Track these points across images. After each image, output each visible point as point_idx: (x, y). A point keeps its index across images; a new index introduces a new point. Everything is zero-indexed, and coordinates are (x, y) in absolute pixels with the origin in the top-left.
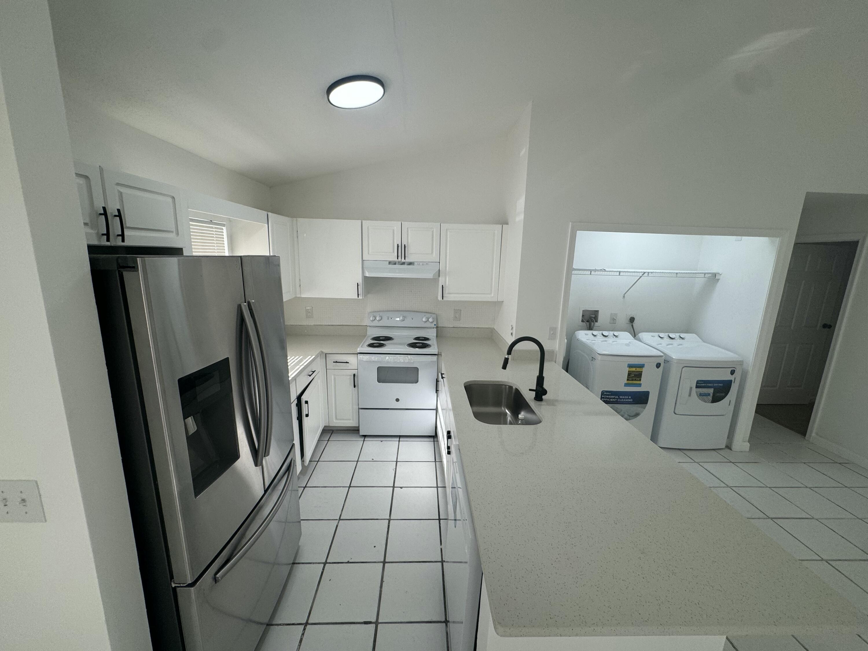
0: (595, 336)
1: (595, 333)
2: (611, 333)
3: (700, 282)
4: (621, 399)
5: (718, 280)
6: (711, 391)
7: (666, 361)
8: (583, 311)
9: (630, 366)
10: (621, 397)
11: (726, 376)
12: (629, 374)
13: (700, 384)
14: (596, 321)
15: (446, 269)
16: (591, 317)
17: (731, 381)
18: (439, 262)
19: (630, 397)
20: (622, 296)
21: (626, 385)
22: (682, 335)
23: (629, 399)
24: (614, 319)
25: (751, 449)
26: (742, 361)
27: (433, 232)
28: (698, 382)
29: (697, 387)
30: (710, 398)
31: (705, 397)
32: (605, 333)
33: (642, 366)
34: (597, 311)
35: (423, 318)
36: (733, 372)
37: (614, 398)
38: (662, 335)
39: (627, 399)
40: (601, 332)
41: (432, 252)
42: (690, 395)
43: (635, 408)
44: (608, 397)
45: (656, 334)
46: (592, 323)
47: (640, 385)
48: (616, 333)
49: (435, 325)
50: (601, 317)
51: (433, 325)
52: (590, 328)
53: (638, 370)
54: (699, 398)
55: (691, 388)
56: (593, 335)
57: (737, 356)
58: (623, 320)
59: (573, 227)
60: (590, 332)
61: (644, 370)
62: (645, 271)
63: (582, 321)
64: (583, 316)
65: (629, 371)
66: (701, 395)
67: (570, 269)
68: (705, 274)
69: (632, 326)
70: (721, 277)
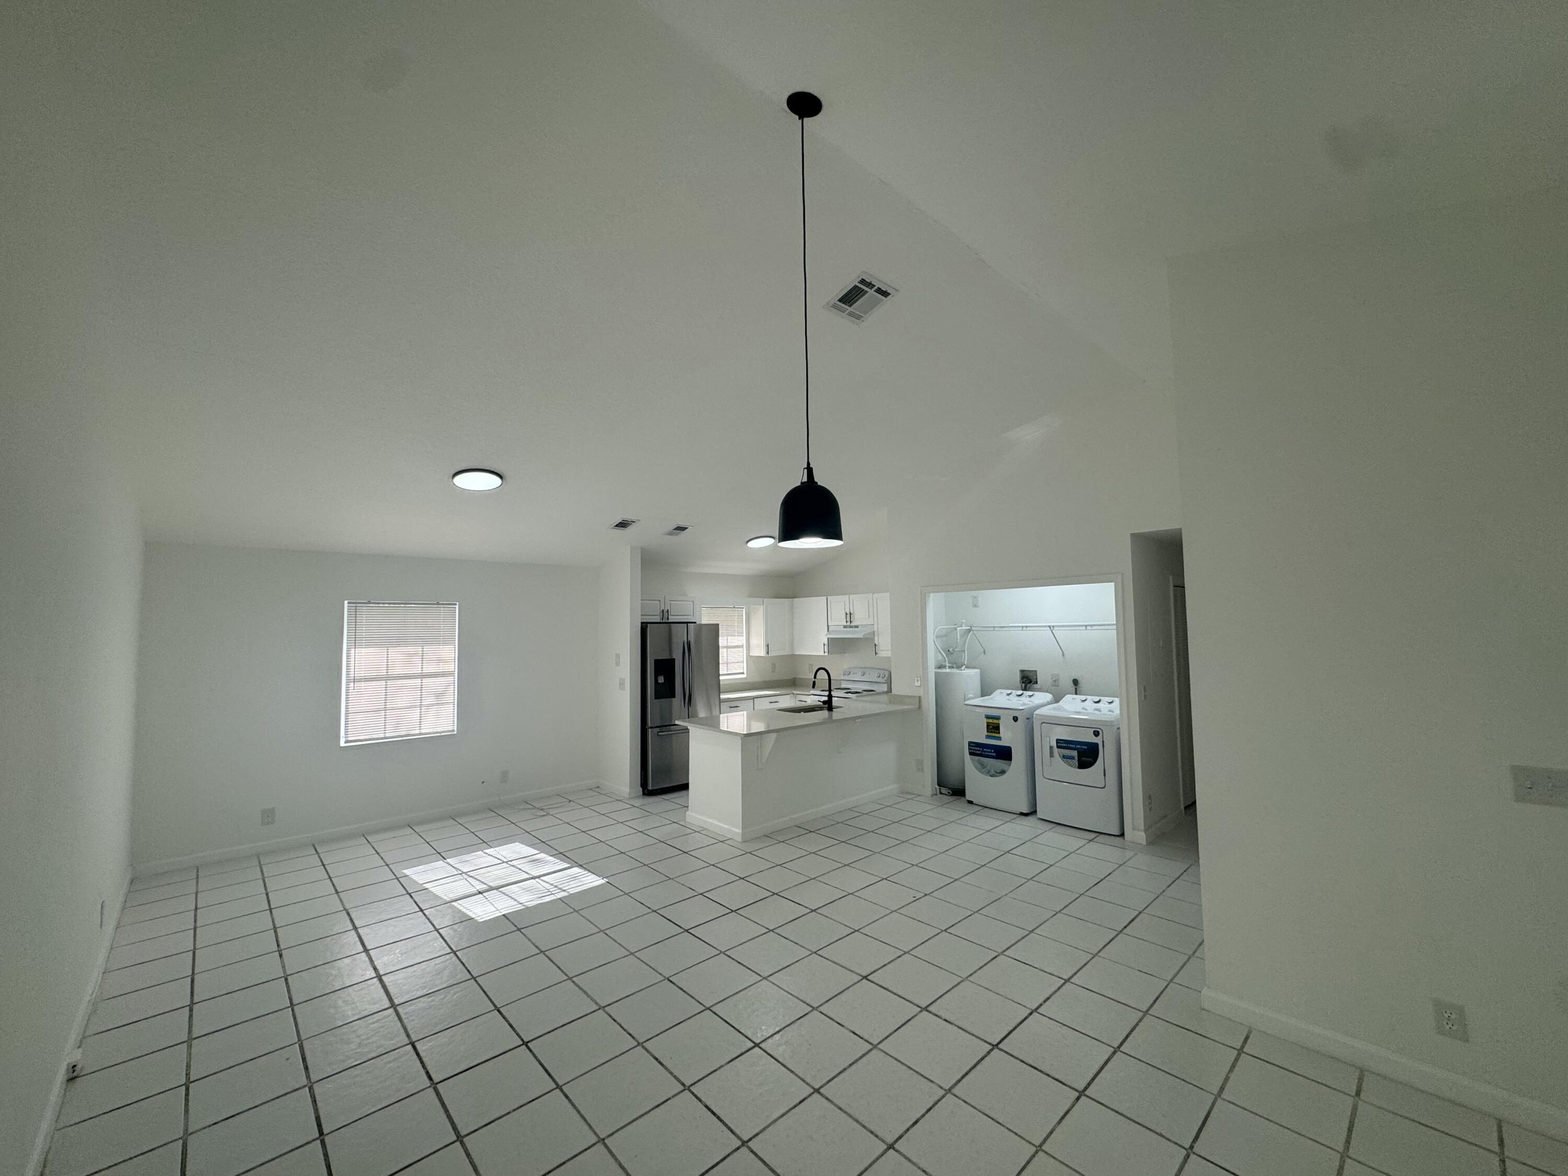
4: (985, 752)
6: (1075, 754)
8: (1020, 671)
9: (988, 717)
10: (985, 750)
11: (1088, 737)
12: (988, 726)
13: (1062, 744)
14: (1036, 683)
15: (878, 630)
17: (1097, 744)
18: (872, 624)
19: (993, 751)
20: (1061, 654)
21: (988, 737)
23: (991, 752)
24: (1056, 681)
26: (1106, 722)
27: (862, 601)
28: (1058, 742)
29: (1058, 747)
30: (1076, 762)
31: (1069, 760)
33: (998, 718)
34: (1036, 671)
36: (1096, 734)
37: (979, 750)
39: (989, 752)
41: (866, 617)
42: (1051, 756)
43: (999, 764)
44: (973, 748)
46: (1029, 684)
47: (999, 739)
50: (1040, 679)
53: (995, 721)
54: (1063, 761)
55: (1051, 748)
58: (1066, 681)
61: (1003, 723)
63: (1021, 682)
64: (1023, 676)
65: (987, 723)
66: (1064, 757)
69: (1077, 689)
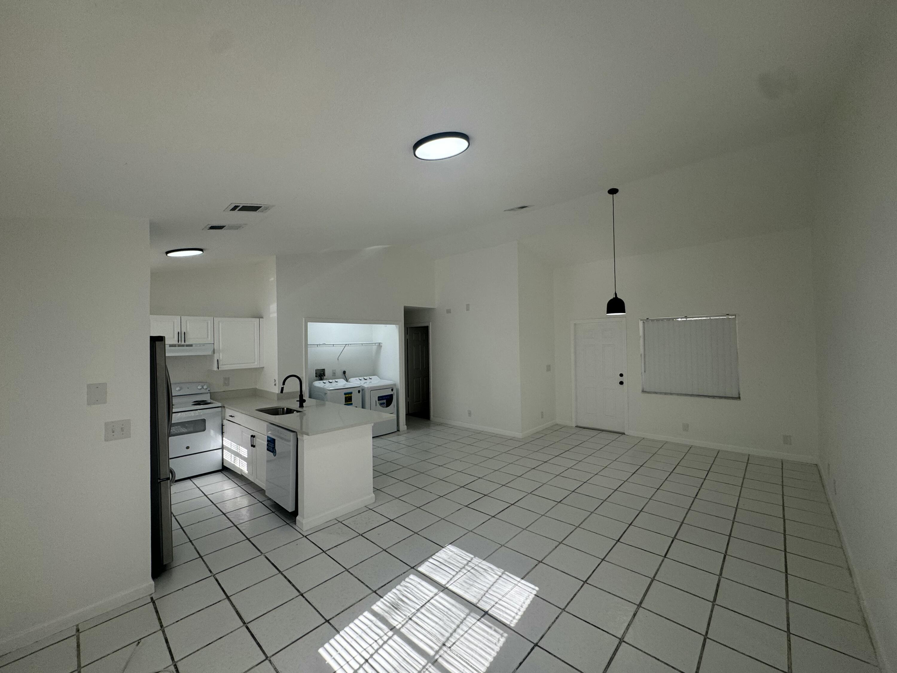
0: (325, 383)
1: (324, 381)
2: (334, 380)
3: (375, 348)
5: (382, 346)
6: (385, 401)
7: (363, 390)
8: (316, 370)
9: (345, 394)
11: (389, 392)
12: (346, 399)
13: (380, 398)
14: (325, 376)
15: (220, 348)
16: (321, 374)
17: (392, 394)
18: (214, 344)
20: (337, 359)
22: (370, 377)
24: (334, 373)
25: (407, 429)
26: (396, 384)
27: (208, 323)
28: (379, 397)
29: (379, 400)
30: (385, 405)
31: (383, 405)
32: (330, 381)
33: (351, 393)
34: (324, 370)
35: (197, 387)
36: (392, 390)
38: (360, 378)
40: (328, 381)
41: (208, 337)
42: (376, 405)
45: (357, 378)
46: (322, 377)
47: (352, 404)
48: (336, 380)
49: (209, 391)
50: (327, 373)
51: (207, 391)
52: (321, 379)
53: (350, 395)
54: (380, 406)
55: (376, 401)
56: (324, 383)
57: (391, 382)
58: (339, 373)
59: (305, 321)
60: (321, 382)
61: (353, 395)
62: (346, 343)
63: (316, 376)
64: (316, 373)
65: (345, 397)
66: (381, 404)
67: (306, 345)
68: (375, 343)
69: (345, 376)
70: (383, 345)
